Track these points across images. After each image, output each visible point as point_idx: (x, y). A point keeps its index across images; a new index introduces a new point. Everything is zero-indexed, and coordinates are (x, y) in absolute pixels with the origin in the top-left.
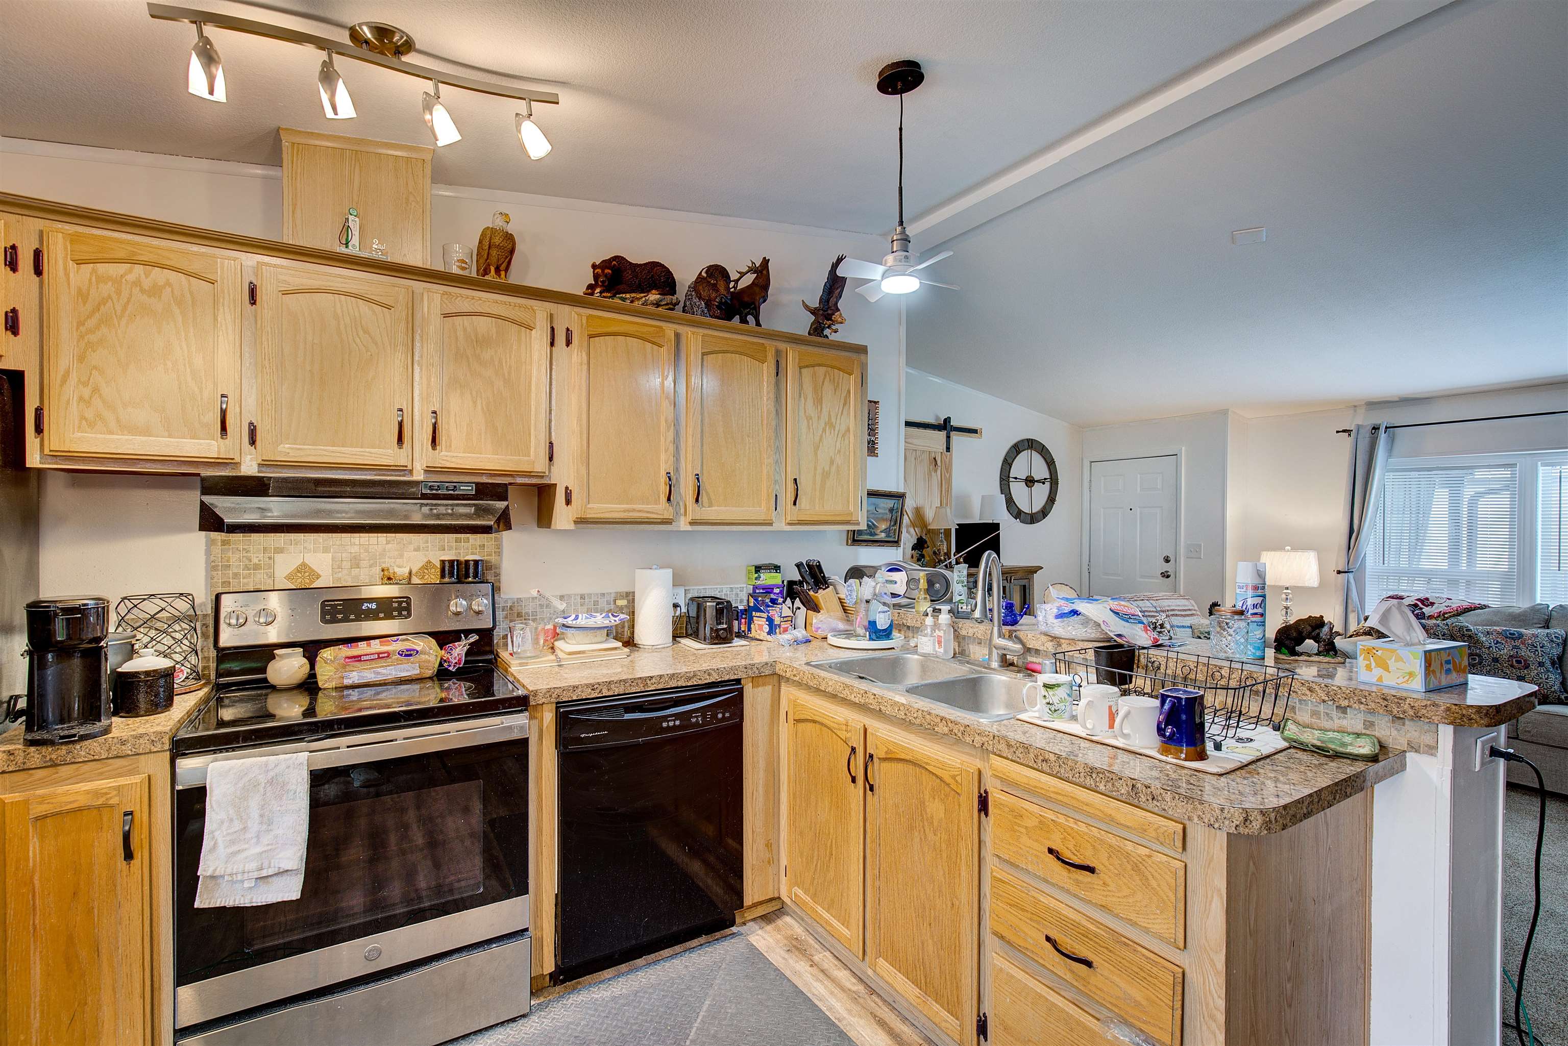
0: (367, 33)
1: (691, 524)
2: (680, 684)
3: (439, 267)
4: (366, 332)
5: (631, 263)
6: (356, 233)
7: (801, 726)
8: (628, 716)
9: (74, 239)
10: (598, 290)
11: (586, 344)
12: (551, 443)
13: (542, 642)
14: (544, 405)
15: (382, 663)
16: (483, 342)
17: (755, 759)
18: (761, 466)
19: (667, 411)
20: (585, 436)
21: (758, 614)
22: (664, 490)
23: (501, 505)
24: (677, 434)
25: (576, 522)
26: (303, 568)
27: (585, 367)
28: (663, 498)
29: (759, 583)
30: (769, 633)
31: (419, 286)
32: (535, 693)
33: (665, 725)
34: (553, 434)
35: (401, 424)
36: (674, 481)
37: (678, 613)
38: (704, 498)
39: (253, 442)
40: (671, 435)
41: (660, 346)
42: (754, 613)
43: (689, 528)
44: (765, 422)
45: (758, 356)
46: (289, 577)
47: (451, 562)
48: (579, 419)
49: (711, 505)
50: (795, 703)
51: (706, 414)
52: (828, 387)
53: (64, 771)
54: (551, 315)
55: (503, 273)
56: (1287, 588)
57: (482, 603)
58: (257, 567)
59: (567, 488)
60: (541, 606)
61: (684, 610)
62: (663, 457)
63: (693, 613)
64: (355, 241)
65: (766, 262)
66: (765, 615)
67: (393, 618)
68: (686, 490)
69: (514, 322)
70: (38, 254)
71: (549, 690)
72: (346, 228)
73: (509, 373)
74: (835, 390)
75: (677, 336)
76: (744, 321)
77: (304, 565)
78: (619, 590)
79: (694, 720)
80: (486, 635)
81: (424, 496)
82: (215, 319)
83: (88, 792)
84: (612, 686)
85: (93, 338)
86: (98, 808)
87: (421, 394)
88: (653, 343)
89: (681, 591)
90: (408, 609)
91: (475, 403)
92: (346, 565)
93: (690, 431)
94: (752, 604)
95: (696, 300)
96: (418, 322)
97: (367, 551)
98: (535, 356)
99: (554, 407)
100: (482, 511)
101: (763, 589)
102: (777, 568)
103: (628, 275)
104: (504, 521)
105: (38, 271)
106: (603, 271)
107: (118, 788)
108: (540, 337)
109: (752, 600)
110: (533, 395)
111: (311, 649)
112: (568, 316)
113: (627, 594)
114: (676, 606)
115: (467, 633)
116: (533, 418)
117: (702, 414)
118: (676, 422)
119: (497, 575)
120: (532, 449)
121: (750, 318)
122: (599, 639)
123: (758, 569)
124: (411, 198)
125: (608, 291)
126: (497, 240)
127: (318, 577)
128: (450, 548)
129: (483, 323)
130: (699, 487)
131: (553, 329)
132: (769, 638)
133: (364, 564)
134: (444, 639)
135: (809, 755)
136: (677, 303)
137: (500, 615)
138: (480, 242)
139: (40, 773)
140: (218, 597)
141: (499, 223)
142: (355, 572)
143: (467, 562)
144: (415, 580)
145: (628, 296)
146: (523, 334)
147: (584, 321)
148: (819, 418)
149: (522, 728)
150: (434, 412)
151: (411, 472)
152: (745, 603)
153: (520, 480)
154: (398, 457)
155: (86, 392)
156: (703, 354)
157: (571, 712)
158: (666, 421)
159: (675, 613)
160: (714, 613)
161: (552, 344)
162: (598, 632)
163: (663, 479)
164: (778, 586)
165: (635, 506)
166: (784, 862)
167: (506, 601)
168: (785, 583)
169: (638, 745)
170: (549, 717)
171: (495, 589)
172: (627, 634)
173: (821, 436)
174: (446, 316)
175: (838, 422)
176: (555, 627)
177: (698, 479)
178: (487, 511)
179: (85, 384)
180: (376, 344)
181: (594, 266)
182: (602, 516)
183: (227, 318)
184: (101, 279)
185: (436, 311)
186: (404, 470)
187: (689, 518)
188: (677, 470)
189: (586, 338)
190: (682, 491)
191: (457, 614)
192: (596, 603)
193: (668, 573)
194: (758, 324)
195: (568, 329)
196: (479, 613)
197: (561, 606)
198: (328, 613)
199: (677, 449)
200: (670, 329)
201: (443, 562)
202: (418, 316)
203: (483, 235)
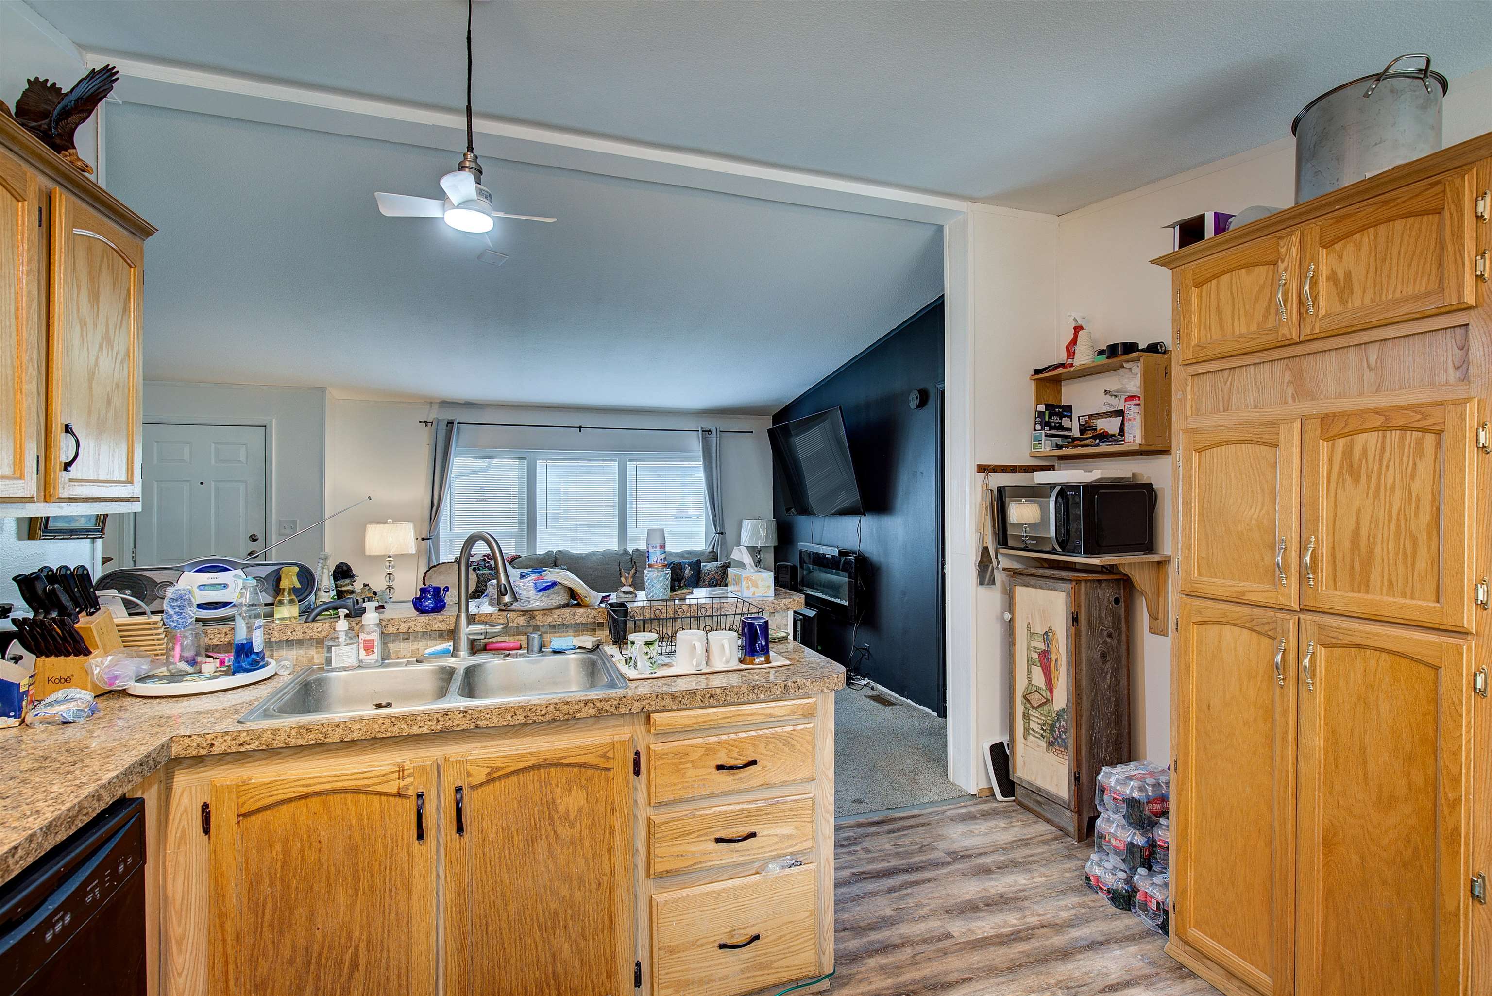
33: (49, 936)
52: (105, 278)
56: (390, 557)
74: (114, 284)
79: (89, 899)
148: (95, 325)
173: (97, 357)
175: (117, 337)
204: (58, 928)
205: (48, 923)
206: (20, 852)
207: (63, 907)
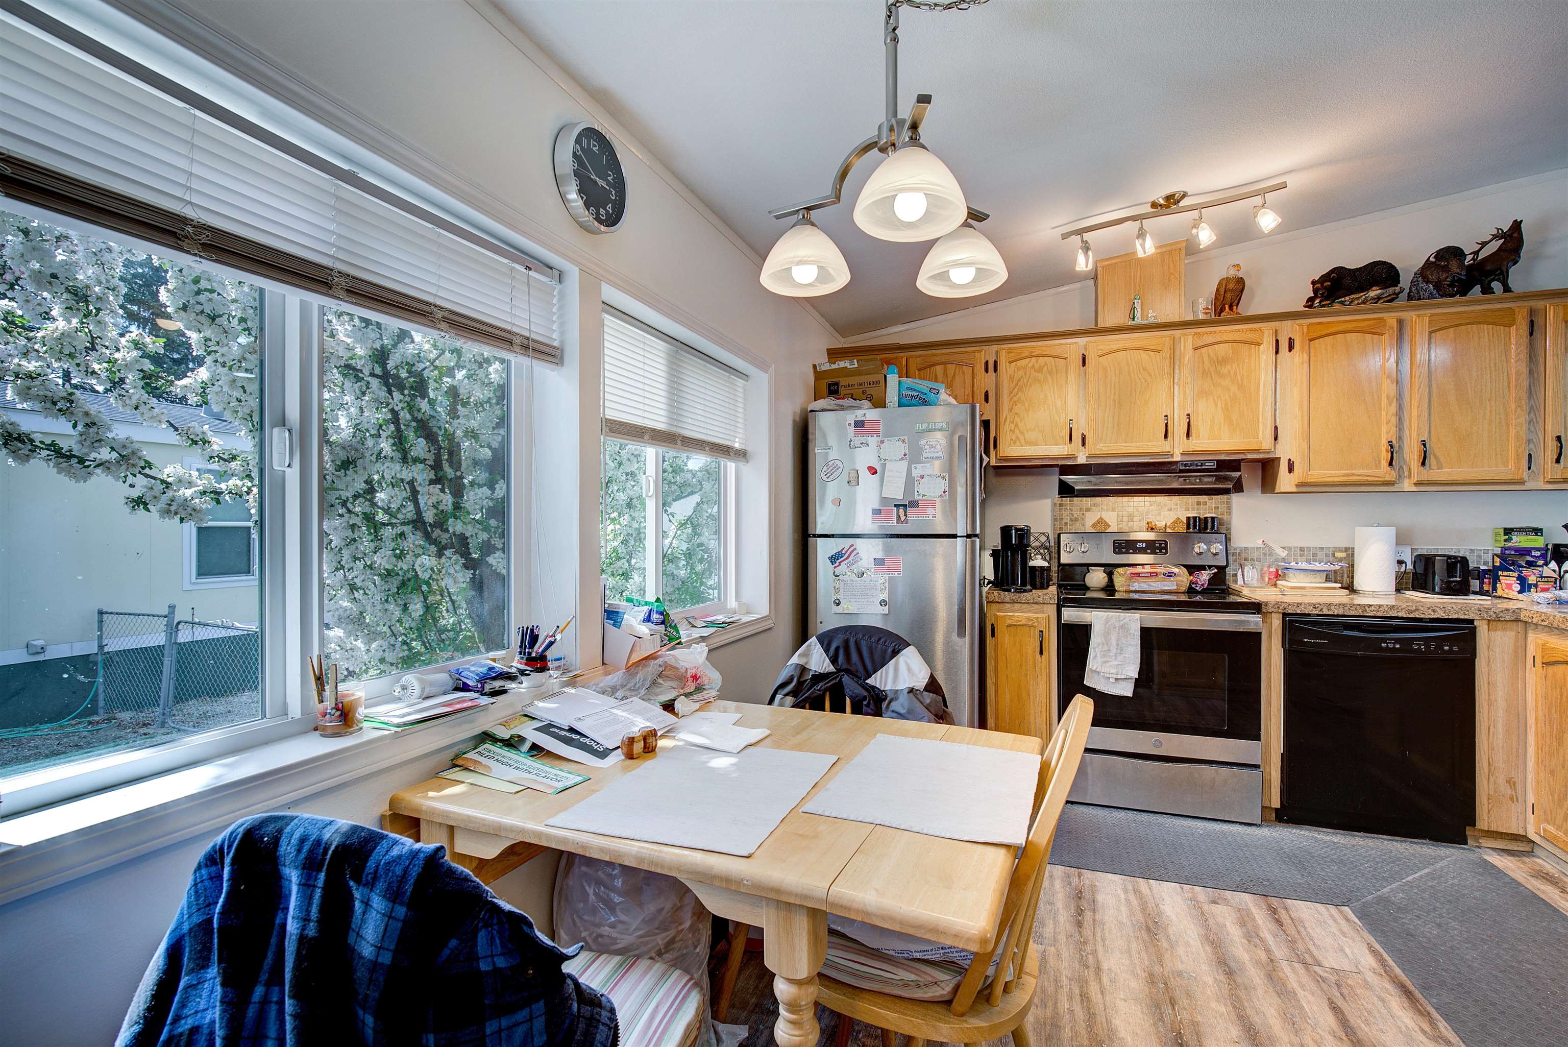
0: (1162, 201)
1: (1415, 484)
2: (1400, 615)
3: (1190, 317)
4: (1145, 369)
5: (1349, 270)
6: (1139, 310)
7: (1551, 669)
8: (1345, 633)
9: (1009, 351)
10: (1317, 301)
11: (1307, 347)
12: (1276, 427)
13: (1267, 579)
14: (1270, 400)
15: (1153, 579)
16: (1223, 361)
17: (1492, 698)
18: (1508, 428)
19: (1389, 388)
20: (1306, 419)
21: (1506, 573)
22: (1385, 456)
23: (1236, 474)
24: (1400, 407)
25: (1297, 486)
26: (1101, 521)
27: (1306, 365)
28: (1385, 463)
29: (1509, 545)
30: (1520, 592)
31: (1177, 333)
32: (1266, 604)
33: (1384, 645)
34: (1278, 420)
35: (1167, 425)
36: (1396, 448)
37: (1403, 569)
38: (1432, 460)
39: (1084, 444)
40: (1393, 408)
41: (1382, 335)
42: (1500, 573)
43: (1414, 489)
44: (1513, 384)
45: (1505, 320)
46: (1093, 526)
47: (1195, 518)
48: (1301, 407)
49: (1440, 467)
50: (1544, 648)
51: (1434, 386)
53: (1017, 606)
54: (1276, 331)
55: (1235, 308)
57: (1218, 547)
58: (1076, 520)
59: (1290, 460)
60: (1265, 554)
61: (1410, 566)
62: (1384, 429)
63: (1420, 570)
64: (1138, 315)
65: (1517, 225)
66: (1516, 574)
67: (1156, 553)
68: (1412, 455)
69: (1245, 342)
70: (996, 363)
71: (1277, 603)
72: (1133, 309)
73: (1242, 380)
75: (1400, 322)
76: (1487, 290)
77: (1101, 518)
78: (1337, 546)
79: (1416, 648)
80: (1222, 569)
81: (1181, 471)
82: (1067, 377)
83: (1026, 618)
84: (1332, 607)
85: (1015, 399)
86: (1029, 626)
87: (1179, 404)
88: (1373, 333)
89: (1408, 551)
90: (1166, 548)
91: (1216, 405)
92: (1125, 519)
93: (1415, 403)
94: (1498, 564)
95: (1424, 285)
96: (1177, 357)
97: (1138, 510)
98: (1263, 365)
99: (1278, 400)
100: (1219, 479)
101: (1516, 551)
102: (1537, 531)
103: (1347, 281)
104: (1239, 487)
105: (996, 370)
106: (1322, 285)
107: (1037, 618)
108: (1267, 348)
109: (1497, 560)
110: (1261, 393)
111: (1110, 569)
112: (1288, 329)
113: (1346, 550)
114: (1400, 562)
115: (1210, 567)
116: (1261, 409)
117: (1430, 386)
118: (1400, 397)
119: (1229, 529)
120: (1260, 433)
121: (1496, 286)
122: (1318, 580)
123: (1508, 531)
124: (1172, 276)
125: (1327, 299)
126: (1231, 286)
127: (1109, 526)
128: (1193, 509)
129: (1222, 349)
130: (1425, 452)
131: (1277, 341)
132: (1520, 596)
133: (1135, 519)
134: (1192, 569)
135: (1561, 696)
136: (1402, 291)
137: (1231, 558)
138: (1218, 290)
139: (1008, 606)
140: (1059, 535)
141: (1232, 273)
142: (1131, 524)
143: (1206, 518)
144: (1169, 530)
145: (1347, 298)
146: (1253, 351)
147: (1305, 330)
149: (1256, 623)
150: (1188, 415)
151: (1172, 455)
152: (1491, 564)
153: (1250, 456)
154: (1164, 446)
155: (1013, 426)
156: (1430, 333)
157: (1296, 621)
158: (1388, 397)
159: (1400, 569)
160: (1445, 567)
161: (1277, 352)
162: (1318, 574)
163: (1384, 446)
164: (1538, 549)
165: (1353, 472)
166: (1531, 799)
167: (1235, 549)
168: (1550, 547)
169: (1357, 656)
170: (1276, 622)
171: (1228, 540)
172: (1346, 580)
174: (1196, 349)
176: (1277, 571)
177: (1425, 445)
178: (1226, 479)
179: (1012, 423)
180: (1150, 375)
181: (1313, 283)
182: (1322, 480)
183: (1072, 376)
184: (1019, 369)
185: (1189, 346)
186: (1167, 454)
187: (1415, 479)
188: (1400, 438)
189: (1307, 342)
190: (1406, 456)
191: (1201, 554)
192: (1314, 555)
193: (1392, 531)
194: (1507, 289)
195: (1290, 339)
196: (1216, 554)
197: (1283, 554)
198: (1117, 547)
199: (1400, 420)
200: (1391, 319)
201: (1188, 518)
202: (1177, 353)
203: (1220, 284)
204: (1391, 646)
205: (1384, 640)
206: (1373, 608)
207: (1397, 641)
